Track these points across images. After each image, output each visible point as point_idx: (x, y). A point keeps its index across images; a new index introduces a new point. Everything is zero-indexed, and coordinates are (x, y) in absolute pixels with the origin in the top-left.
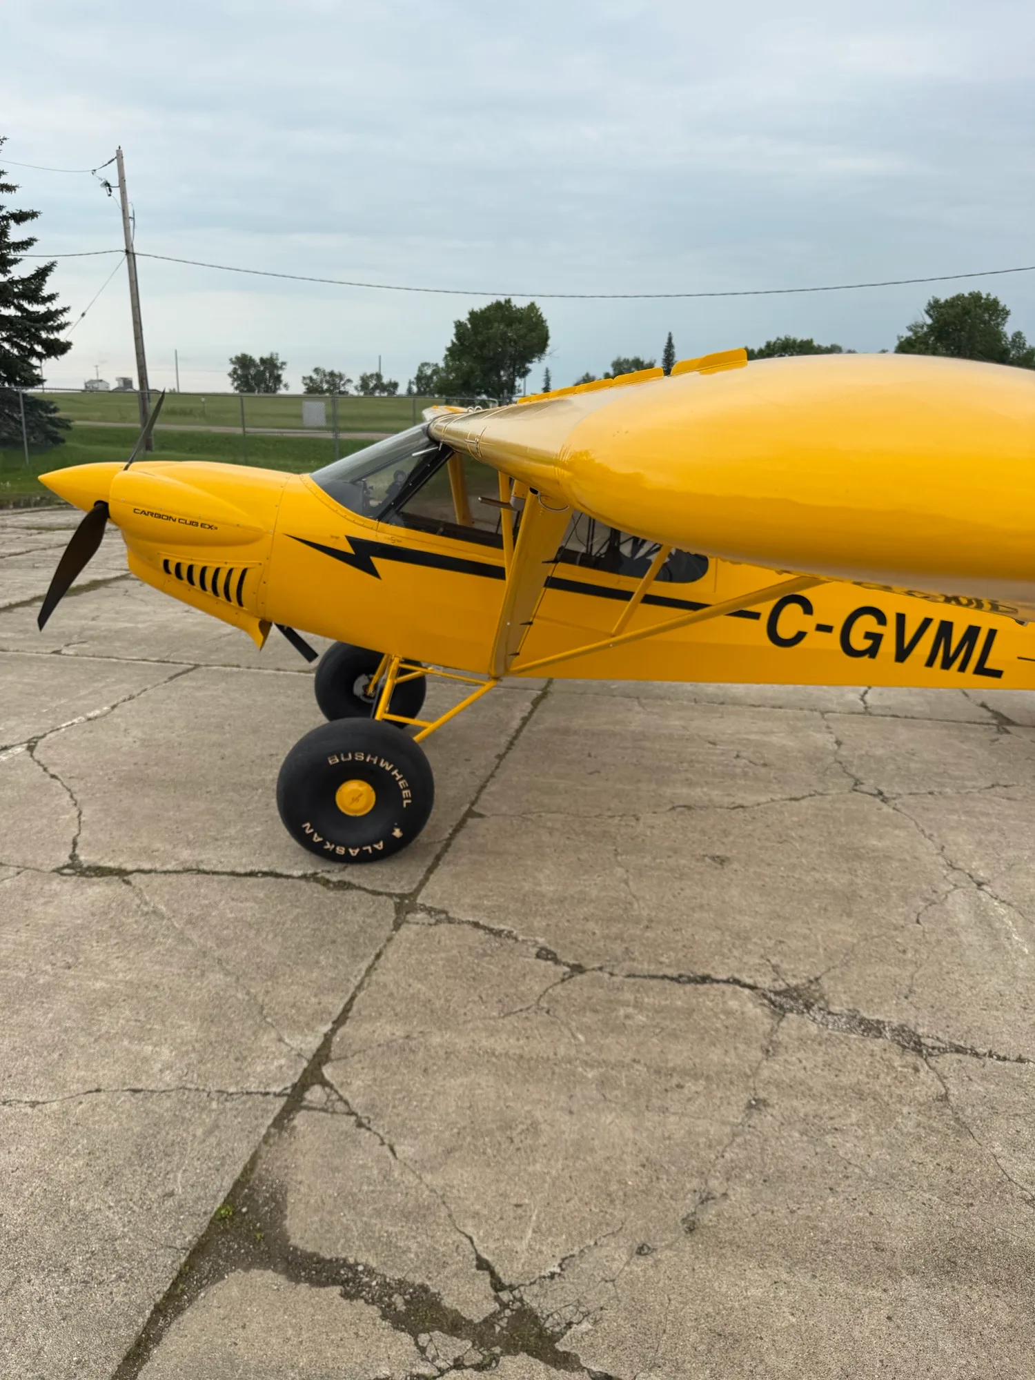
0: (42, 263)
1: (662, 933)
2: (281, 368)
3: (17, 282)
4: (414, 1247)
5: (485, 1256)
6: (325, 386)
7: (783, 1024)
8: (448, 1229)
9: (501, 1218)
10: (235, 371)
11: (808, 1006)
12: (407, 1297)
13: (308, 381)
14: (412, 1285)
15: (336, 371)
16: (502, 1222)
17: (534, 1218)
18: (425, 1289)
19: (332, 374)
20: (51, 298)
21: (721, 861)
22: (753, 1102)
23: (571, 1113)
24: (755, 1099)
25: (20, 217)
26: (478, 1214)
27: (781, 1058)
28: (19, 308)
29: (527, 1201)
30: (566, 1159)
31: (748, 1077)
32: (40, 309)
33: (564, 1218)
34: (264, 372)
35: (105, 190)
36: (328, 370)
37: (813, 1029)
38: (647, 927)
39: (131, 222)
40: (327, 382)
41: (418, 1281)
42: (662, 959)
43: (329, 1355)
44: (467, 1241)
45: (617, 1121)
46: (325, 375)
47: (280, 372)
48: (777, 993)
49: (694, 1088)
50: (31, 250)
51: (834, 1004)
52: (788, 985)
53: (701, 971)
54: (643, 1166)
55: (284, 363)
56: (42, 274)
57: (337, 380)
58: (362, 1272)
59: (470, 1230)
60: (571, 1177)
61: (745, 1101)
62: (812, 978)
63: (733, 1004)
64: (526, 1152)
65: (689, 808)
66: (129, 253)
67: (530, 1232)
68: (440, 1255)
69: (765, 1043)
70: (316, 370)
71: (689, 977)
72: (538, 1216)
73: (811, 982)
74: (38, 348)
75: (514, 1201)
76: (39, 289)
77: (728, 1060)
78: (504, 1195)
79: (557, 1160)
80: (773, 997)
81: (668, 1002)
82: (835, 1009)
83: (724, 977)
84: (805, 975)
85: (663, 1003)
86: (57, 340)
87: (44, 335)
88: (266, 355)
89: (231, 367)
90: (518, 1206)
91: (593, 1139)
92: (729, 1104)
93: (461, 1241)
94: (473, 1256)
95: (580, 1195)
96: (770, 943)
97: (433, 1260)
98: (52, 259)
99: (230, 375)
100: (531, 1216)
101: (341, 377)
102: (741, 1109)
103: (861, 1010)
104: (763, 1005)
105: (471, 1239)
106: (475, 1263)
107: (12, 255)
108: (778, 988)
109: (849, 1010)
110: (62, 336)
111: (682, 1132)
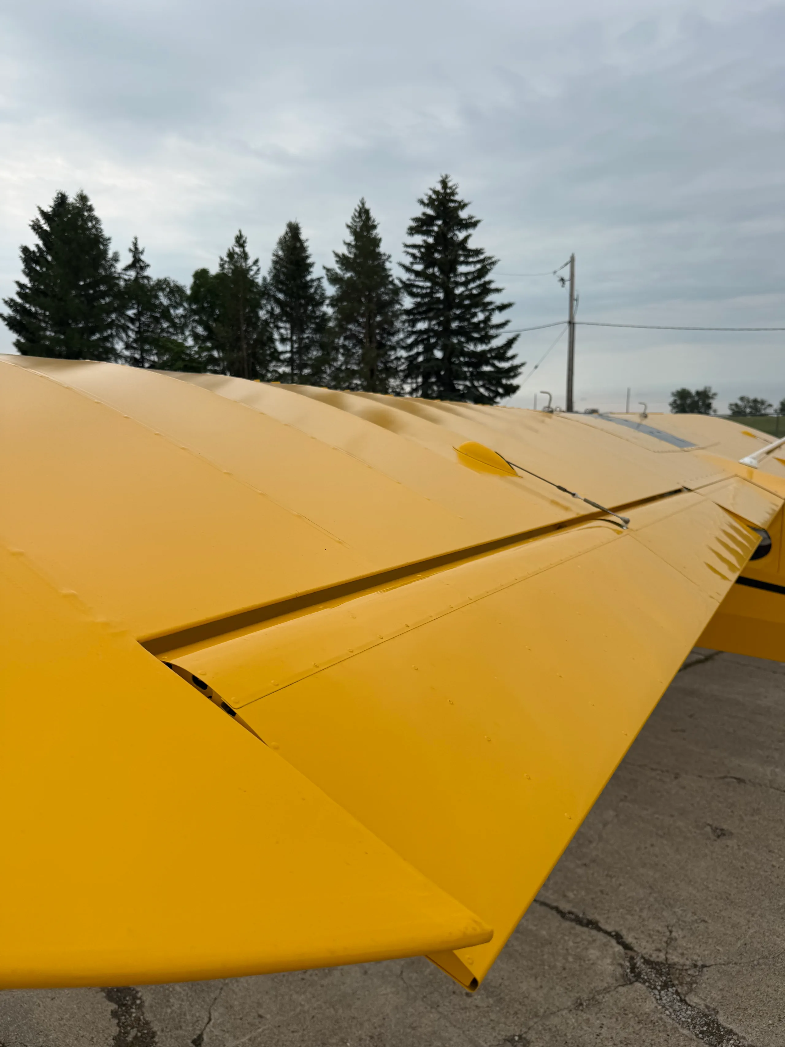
0: (511, 336)
1: (593, 874)
2: (712, 398)
3: (495, 349)
4: (177, 1006)
5: (205, 1037)
6: (748, 410)
7: (621, 989)
8: (205, 1007)
9: (241, 1019)
10: (675, 402)
11: (665, 986)
12: (139, 1034)
13: (733, 407)
14: (149, 1029)
15: (759, 399)
16: (239, 1021)
17: (260, 1030)
18: (154, 1034)
19: (755, 401)
20: (513, 357)
21: (721, 833)
22: (517, 1038)
23: (366, 973)
24: (520, 1037)
25: (502, 308)
26: (231, 1007)
27: (585, 1016)
28: (493, 365)
29: (268, 1016)
30: (325, 1003)
31: (536, 1015)
32: (505, 365)
33: (278, 1041)
34: (697, 402)
35: (560, 284)
36: (752, 397)
37: (649, 1006)
38: (585, 865)
39: (575, 303)
40: (750, 407)
41: (155, 1029)
42: (571, 895)
43: (67, 1041)
44: (206, 1020)
45: (390, 995)
46: (749, 402)
47: (711, 401)
48: (647, 962)
49: (478, 1002)
50: (507, 328)
51: (696, 994)
52: (667, 959)
53: (593, 915)
54: (372, 1037)
55: (715, 394)
56: (510, 343)
57: (759, 405)
58: (136, 1005)
59: (215, 1015)
60: (313, 1017)
61: (511, 1033)
62: (700, 963)
63: (593, 953)
64: (305, 984)
65: (740, 780)
66: (572, 324)
67: (248, 1037)
68: (183, 1020)
69: (585, 996)
70: (742, 399)
71: (577, 916)
72: (263, 1031)
73: (695, 966)
74: (501, 390)
75: (261, 1012)
76: (505, 352)
77: (534, 994)
78: (259, 1005)
79: (318, 1000)
80: (639, 962)
81: (534, 928)
82: (693, 999)
83: (609, 929)
84: (695, 957)
85: (531, 927)
86: (511, 385)
87: (504, 381)
88: (701, 388)
89: (671, 399)
90: (260, 1016)
91: (359, 999)
92: (493, 1028)
93: (203, 1018)
94: (198, 1032)
95: (305, 1032)
96: (689, 917)
97: (177, 1020)
98: (516, 333)
99: (671, 405)
100: (259, 1028)
101: (763, 403)
102: (500, 1037)
103: (721, 1012)
104: (621, 965)
105: (210, 1020)
106: (195, 1037)
107: (492, 332)
108: (654, 958)
109: (707, 1007)
110: (515, 382)
111: (429, 1029)
